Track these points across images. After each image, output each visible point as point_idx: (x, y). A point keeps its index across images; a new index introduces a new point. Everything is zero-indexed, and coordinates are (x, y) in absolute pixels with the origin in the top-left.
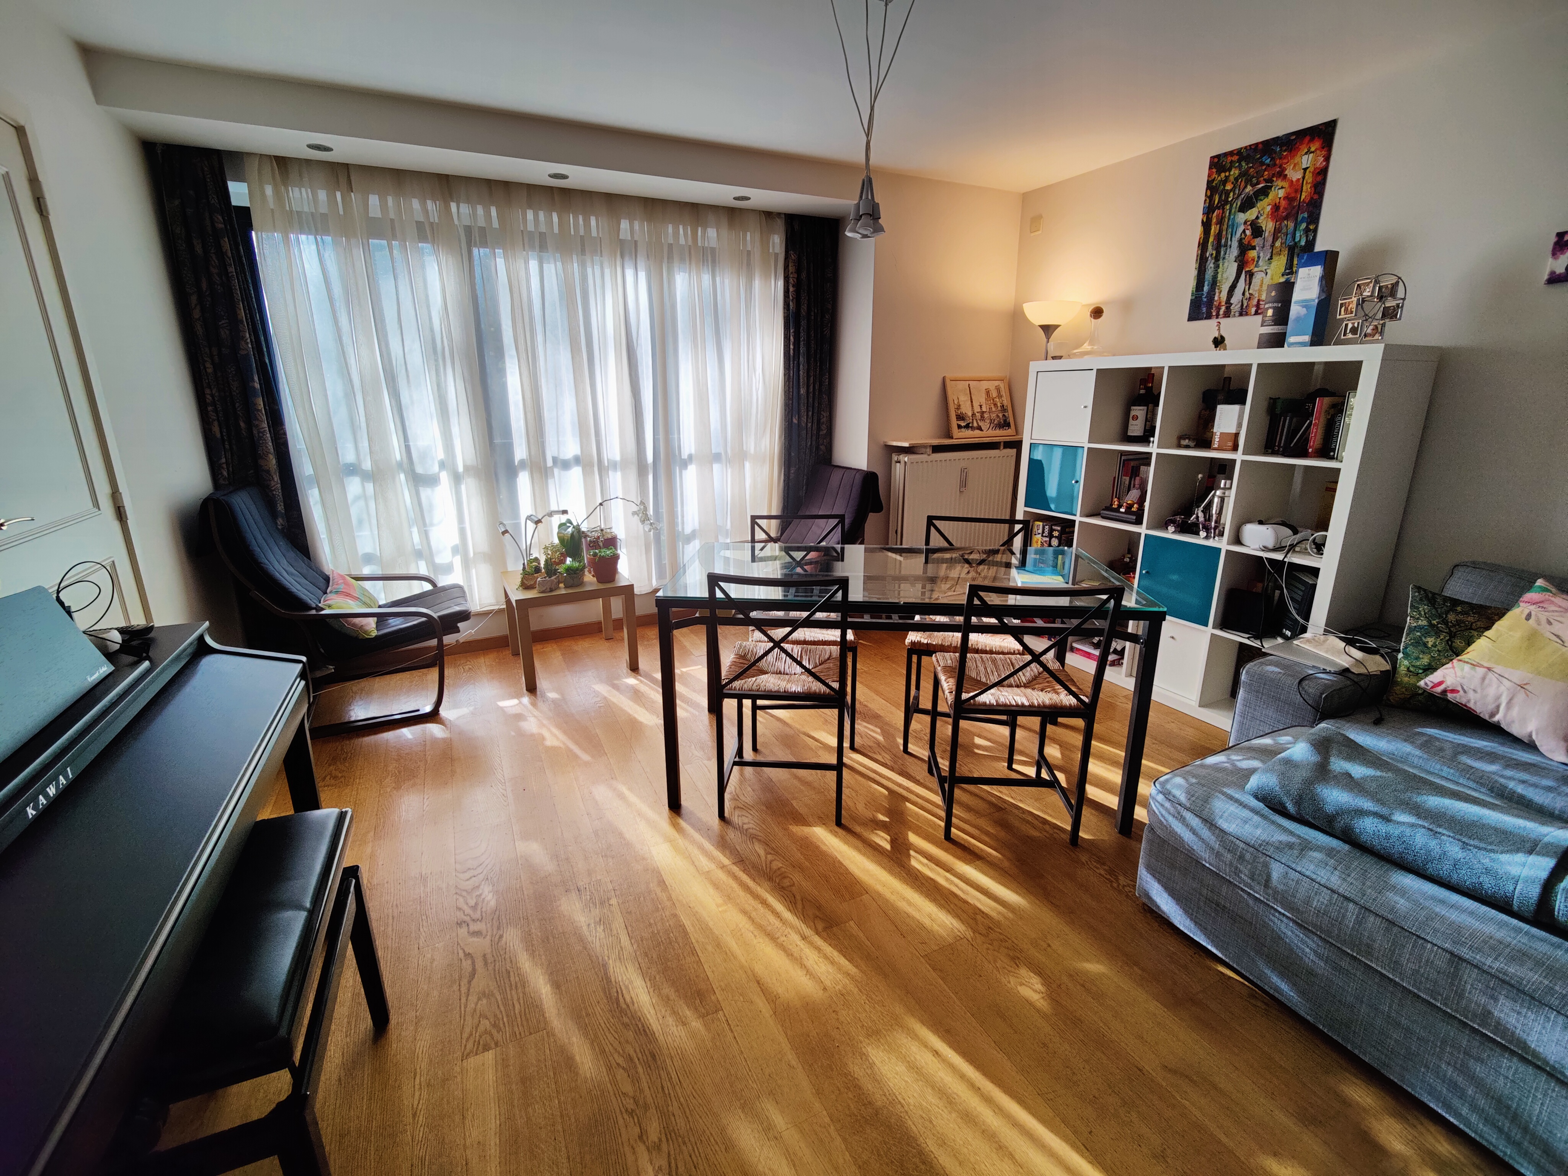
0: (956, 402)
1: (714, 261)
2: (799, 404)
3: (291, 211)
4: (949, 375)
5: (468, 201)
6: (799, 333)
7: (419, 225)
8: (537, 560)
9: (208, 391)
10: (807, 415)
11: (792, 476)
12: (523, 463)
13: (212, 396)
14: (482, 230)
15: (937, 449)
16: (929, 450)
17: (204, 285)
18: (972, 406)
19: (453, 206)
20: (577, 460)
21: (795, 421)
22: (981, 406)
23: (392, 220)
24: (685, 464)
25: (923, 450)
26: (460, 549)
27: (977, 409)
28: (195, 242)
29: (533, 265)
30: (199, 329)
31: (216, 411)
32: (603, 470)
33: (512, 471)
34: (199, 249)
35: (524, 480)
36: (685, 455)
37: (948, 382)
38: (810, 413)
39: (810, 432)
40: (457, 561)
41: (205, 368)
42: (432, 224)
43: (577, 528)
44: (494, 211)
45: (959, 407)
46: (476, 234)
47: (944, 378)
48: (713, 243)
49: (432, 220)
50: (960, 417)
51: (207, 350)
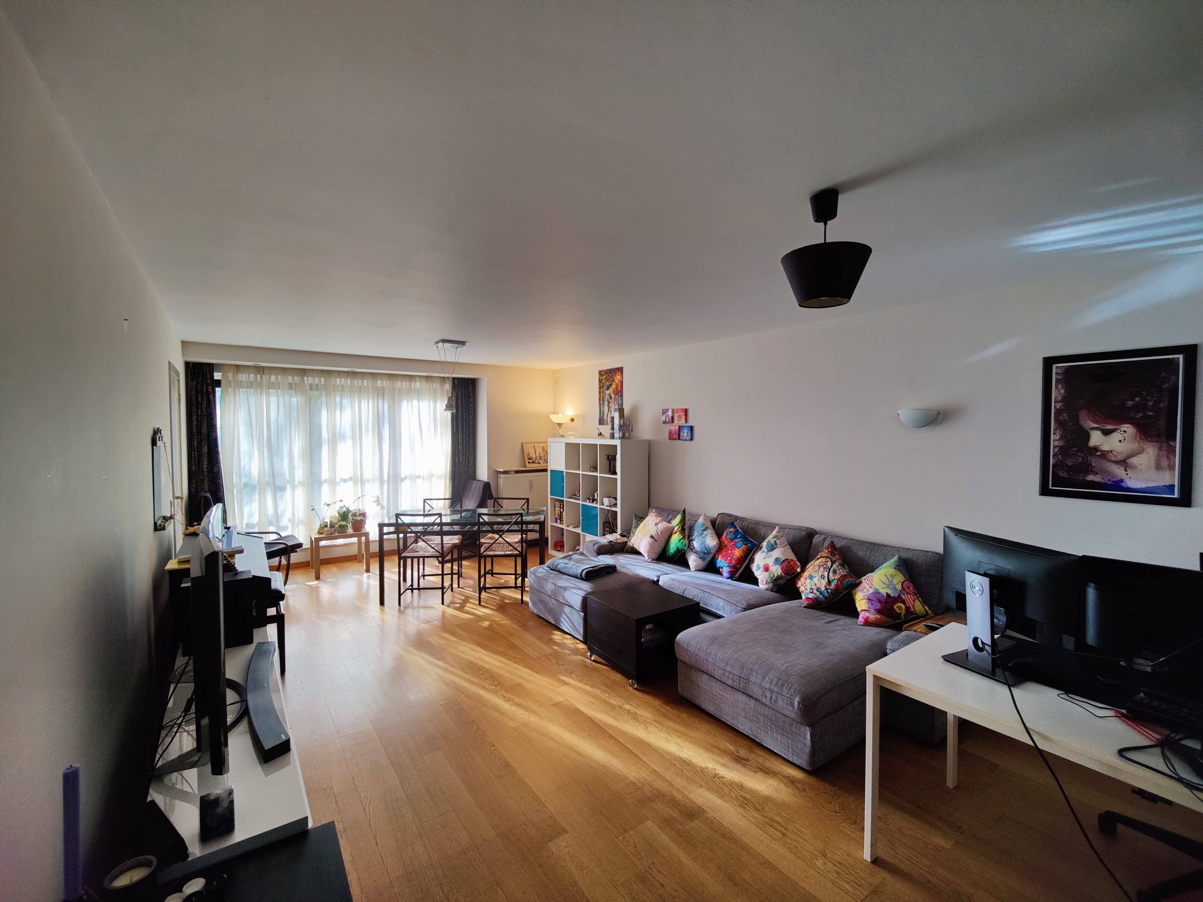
0: (528, 452)
1: (419, 394)
2: (459, 453)
3: (238, 381)
4: (523, 441)
5: (312, 376)
6: (458, 423)
7: (290, 384)
8: (327, 522)
9: (193, 453)
10: (463, 458)
11: (456, 484)
12: (325, 481)
13: (195, 455)
14: (317, 385)
15: (517, 472)
16: (513, 473)
17: (199, 413)
18: (536, 454)
19: (306, 378)
20: (351, 479)
21: (457, 460)
22: (540, 454)
23: (279, 383)
24: (403, 480)
25: (511, 473)
26: (292, 520)
27: (538, 455)
28: (199, 396)
29: (338, 399)
30: (195, 429)
31: (195, 460)
32: (363, 482)
33: (320, 483)
34: (200, 399)
35: (325, 488)
36: (403, 476)
37: (524, 444)
38: (464, 457)
39: (464, 465)
40: (290, 525)
41: (194, 444)
42: (296, 384)
43: (348, 509)
44: (323, 379)
45: (529, 454)
46: (314, 387)
47: (522, 442)
48: (419, 387)
49: (296, 382)
50: (529, 459)
51: (196, 437)
